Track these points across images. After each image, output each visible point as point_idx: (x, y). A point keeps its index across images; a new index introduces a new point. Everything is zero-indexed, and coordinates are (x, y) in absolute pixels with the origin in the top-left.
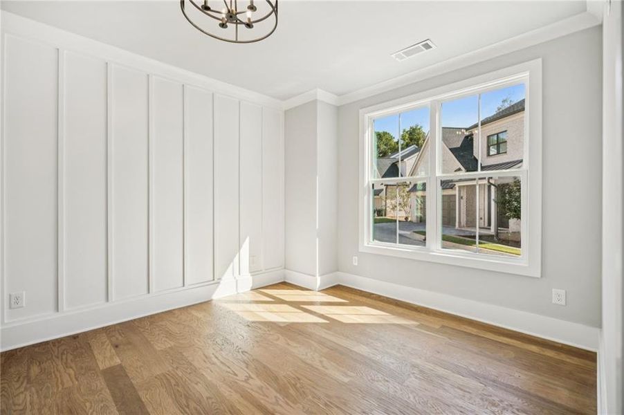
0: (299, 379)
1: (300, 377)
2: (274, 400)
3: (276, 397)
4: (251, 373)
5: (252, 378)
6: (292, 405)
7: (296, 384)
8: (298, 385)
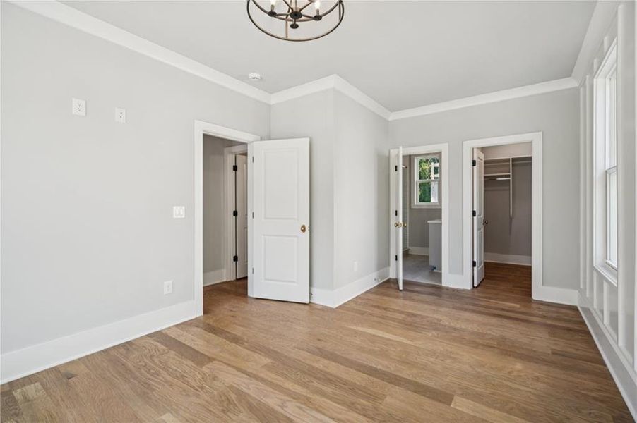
0: (223, 411)
1: (221, 414)
2: (250, 387)
3: (249, 389)
4: (283, 412)
5: (279, 406)
6: (233, 384)
7: (227, 405)
8: (225, 403)
